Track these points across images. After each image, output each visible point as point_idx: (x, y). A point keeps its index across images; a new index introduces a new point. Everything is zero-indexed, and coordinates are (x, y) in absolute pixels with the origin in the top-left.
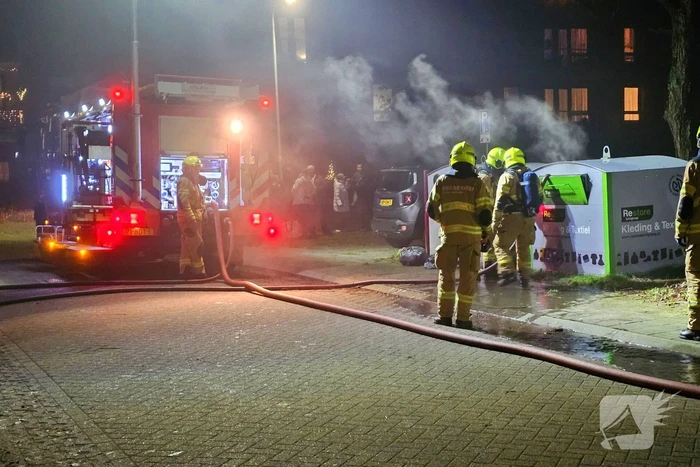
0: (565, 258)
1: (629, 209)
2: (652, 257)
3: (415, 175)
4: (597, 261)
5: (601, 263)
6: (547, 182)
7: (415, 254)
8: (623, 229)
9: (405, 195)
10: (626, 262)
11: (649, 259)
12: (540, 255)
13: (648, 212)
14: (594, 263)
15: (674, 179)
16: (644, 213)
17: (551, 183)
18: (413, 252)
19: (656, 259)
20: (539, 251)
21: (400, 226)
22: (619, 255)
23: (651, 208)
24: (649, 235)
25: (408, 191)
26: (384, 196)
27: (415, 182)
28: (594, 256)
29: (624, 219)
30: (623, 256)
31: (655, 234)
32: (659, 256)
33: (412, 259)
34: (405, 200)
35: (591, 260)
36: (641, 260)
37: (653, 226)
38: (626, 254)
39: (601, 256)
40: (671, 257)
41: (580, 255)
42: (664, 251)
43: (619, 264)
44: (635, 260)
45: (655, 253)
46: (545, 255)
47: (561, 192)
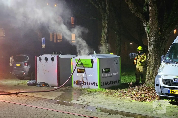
0: (84, 84)
1: (104, 69)
2: (110, 83)
3: (28, 57)
4: (95, 84)
5: (97, 85)
6: (79, 61)
7: (33, 82)
8: (103, 75)
9: (25, 63)
10: (104, 85)
11: (109, 84)
12: (76, 82)
13: (109, 70)
14: (94, 85)
15: (115, 61)
16: (108, 70)
17: (80, 61)
18: (32, 82)
19: (111, 84)
20: (75, 81)
21: (23, 73)
22: (102, 83)
23: (109, 69)
24: (109, 77)
25: (26, 62)
26: (17, 63)
27: (28, 59)
28: (94, 83)
29: (103, 72)
30: (103, 83)
31: (111, 77)
32: (112, 83)
33: (32, 84)
34: (25, 65)
35: (93, 84)
36: (107, 84)
37: (110, 74)
38: (104, 82)
39: (97, 83)
40: (115, 83)
41: (89, 83)
42: (113, 81)
43: (102, 85)
44: (106, 84)
45: (111, 82)
46: (77, 83)
47: (83, 64)
